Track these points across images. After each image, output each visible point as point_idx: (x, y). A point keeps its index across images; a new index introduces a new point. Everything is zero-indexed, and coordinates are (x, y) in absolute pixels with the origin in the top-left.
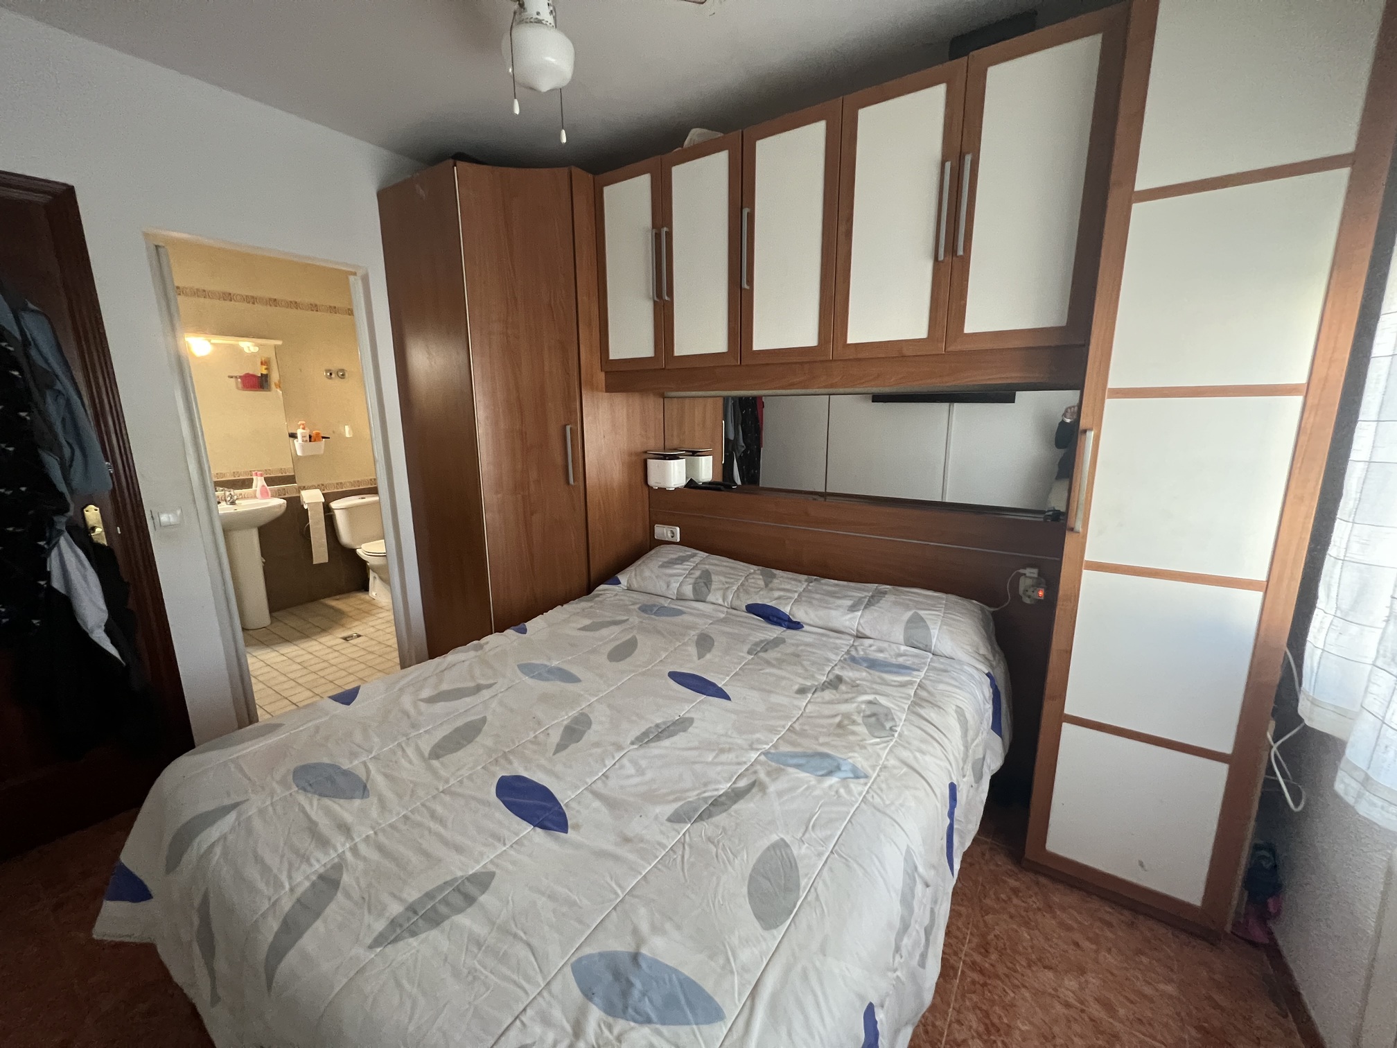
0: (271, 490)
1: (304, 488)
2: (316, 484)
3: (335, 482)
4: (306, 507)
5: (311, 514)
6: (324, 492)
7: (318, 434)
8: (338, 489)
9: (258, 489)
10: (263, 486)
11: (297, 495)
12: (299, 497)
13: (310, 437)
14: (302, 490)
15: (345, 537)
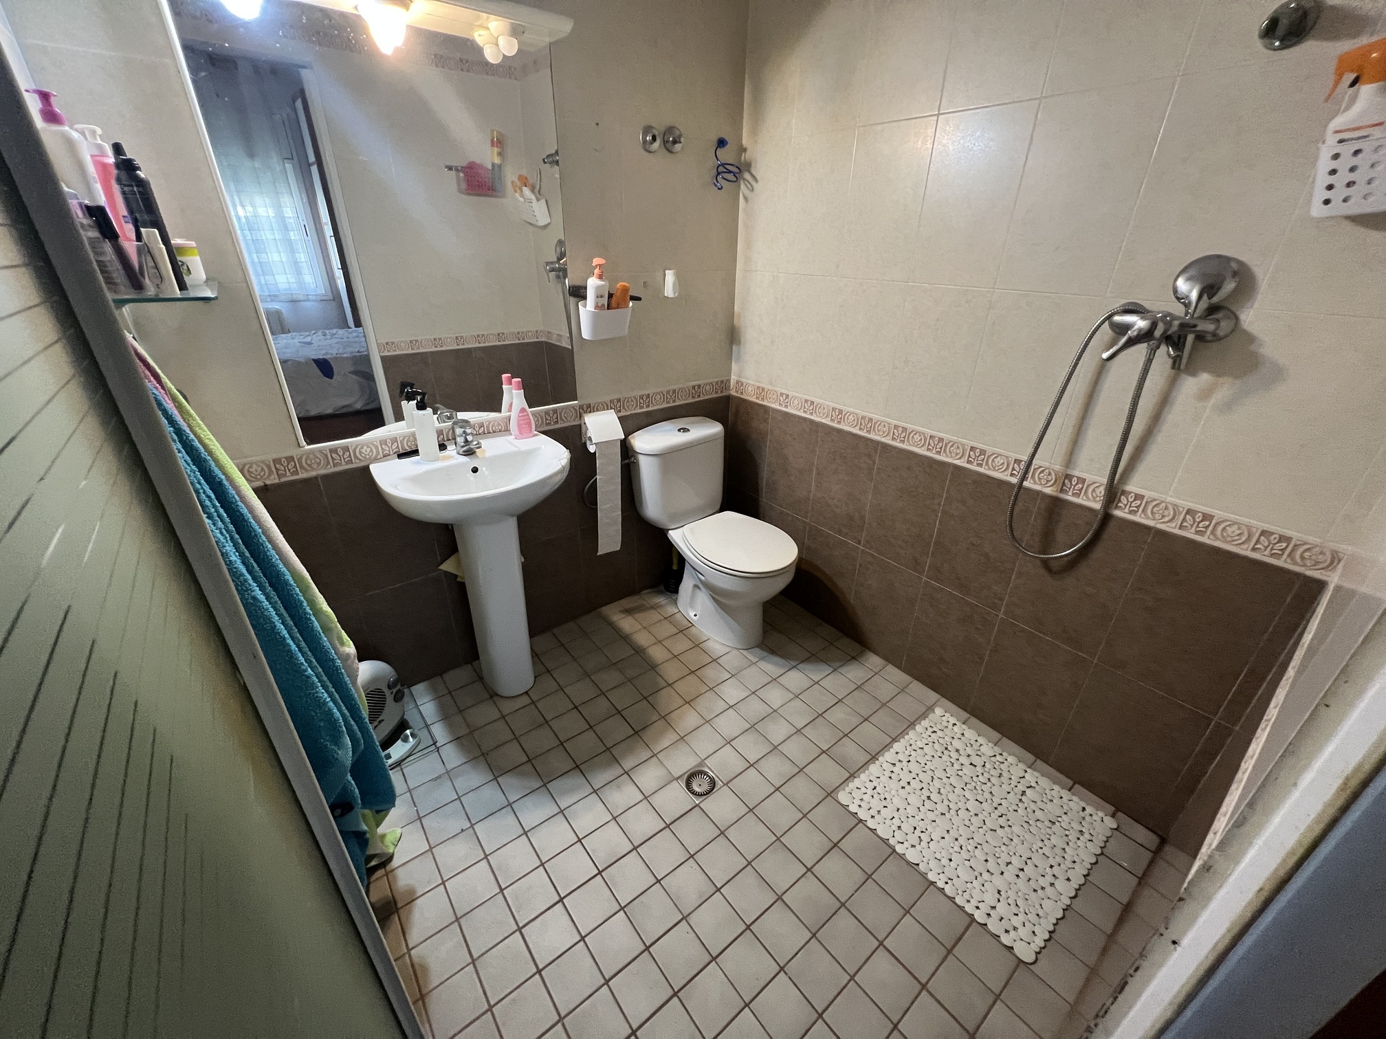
0: (534, 414)
1: (590, 409)
2: (607, 399)
3: (639, 393)
4: (592, 449)
5: (600, 463)
6: (622, 414)
7: (625, 290)
8: (641, 407)
9: (514, 414)
10: (523, 410)
11: (577, 423)
12: (580, 426)
13: (610, 296)
14: (586, 412)
15: (653, 508)
